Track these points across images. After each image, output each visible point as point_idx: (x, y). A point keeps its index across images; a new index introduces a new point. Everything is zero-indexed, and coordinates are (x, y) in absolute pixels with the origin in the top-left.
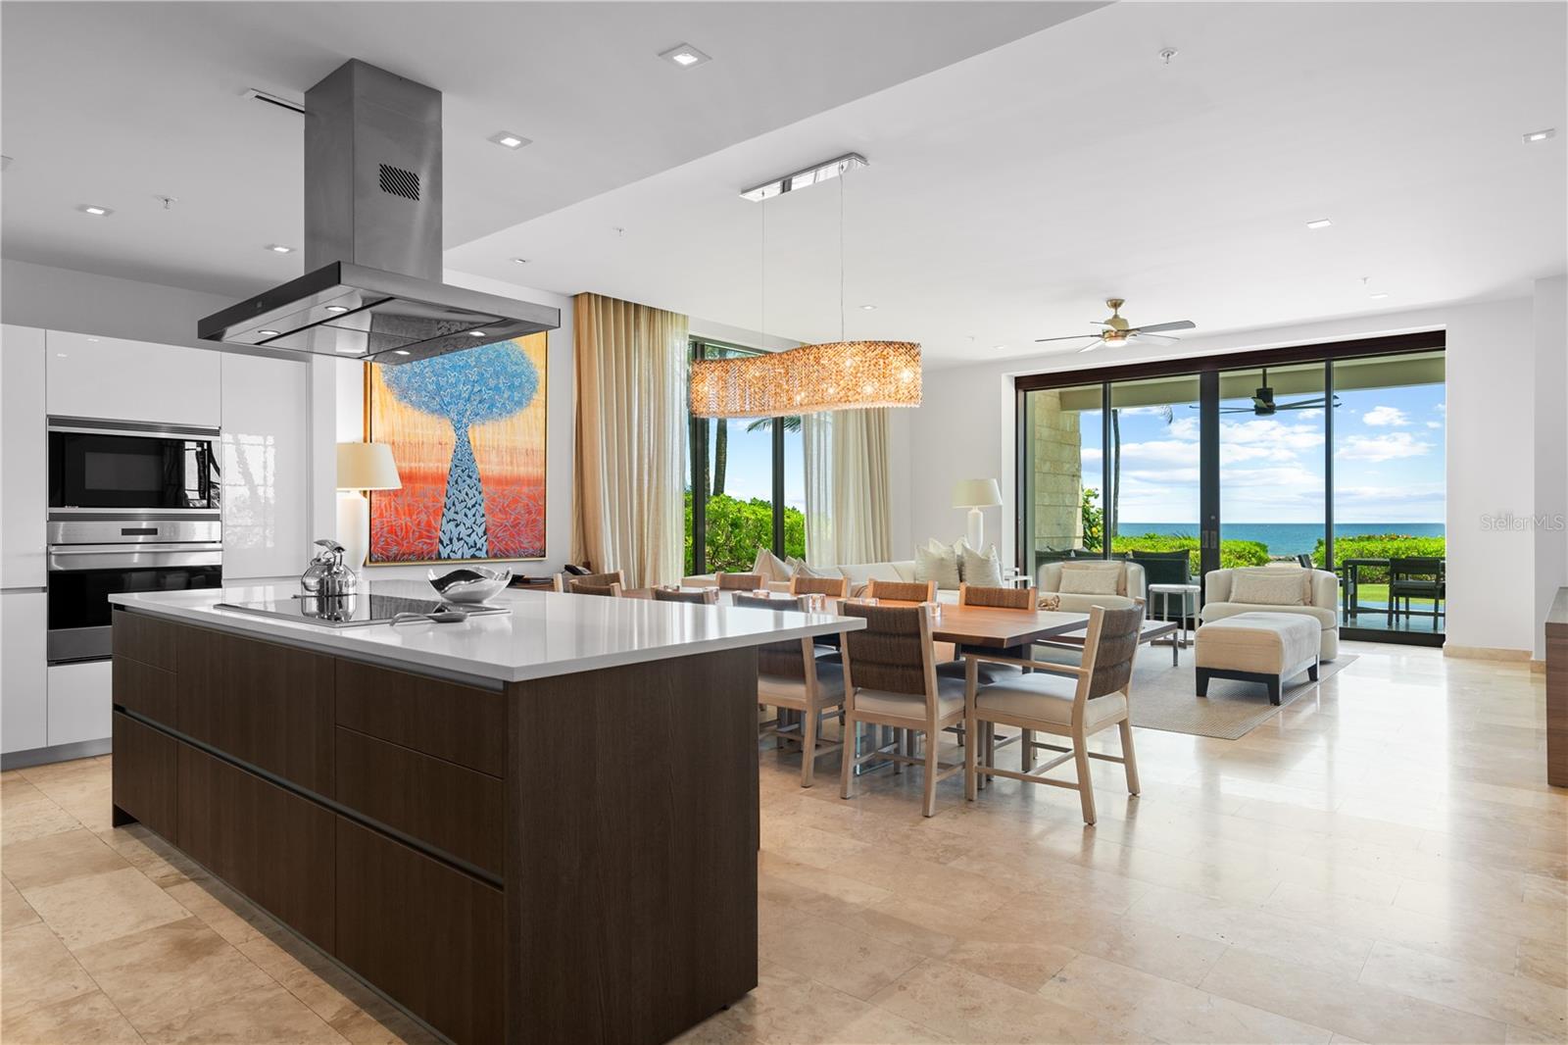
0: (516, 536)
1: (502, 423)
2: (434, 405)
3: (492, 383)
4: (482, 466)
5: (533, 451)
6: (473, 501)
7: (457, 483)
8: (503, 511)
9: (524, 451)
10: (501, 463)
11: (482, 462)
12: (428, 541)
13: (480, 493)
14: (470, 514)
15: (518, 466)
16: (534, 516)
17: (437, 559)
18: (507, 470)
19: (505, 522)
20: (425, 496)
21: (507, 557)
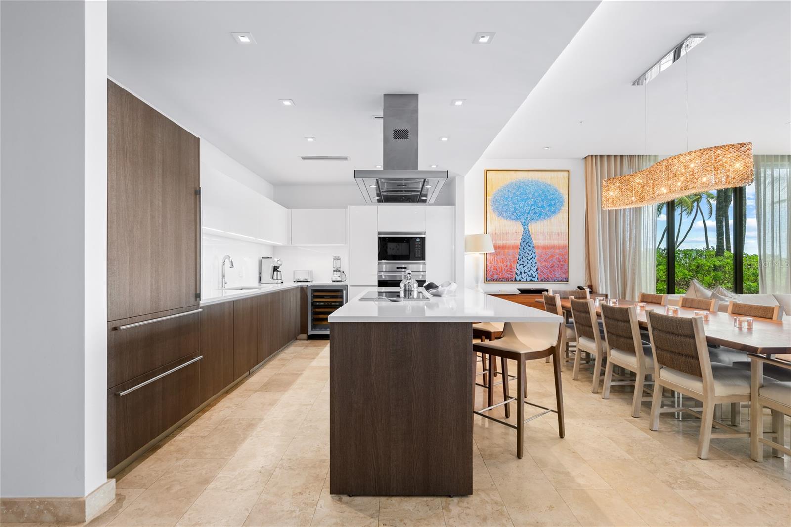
1: (545, 222)
2: (513, 216)
3: (540, 205)
4: (536, 241)
5: (561, 233)
6: (531, 257)
7: (523, 249)
8: (546, 260)
9: (557, 233)
10: (545, 239)
11: (535, 239)
13: (534, 253)
14: (530, 262)
15: (553, 240)
16: (561, 263)
17: (514, 281)
18: (548, 242)
19: (547, 266)
20: (509, 255)
21: (548, 281)
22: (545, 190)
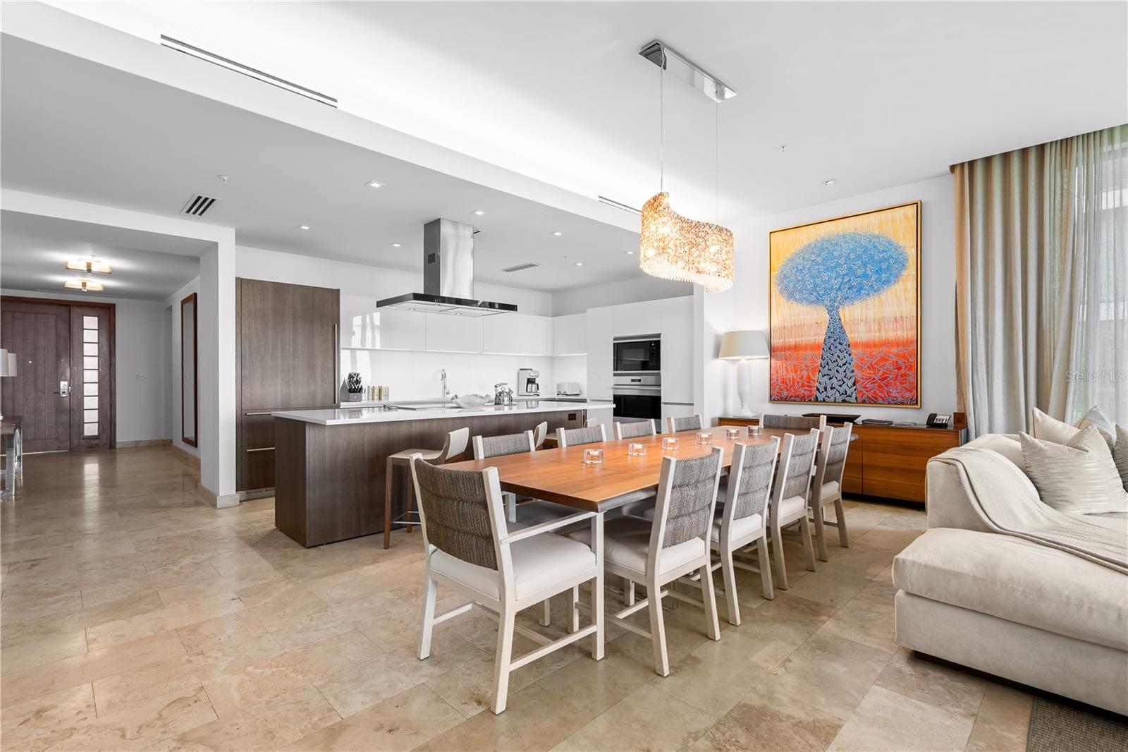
0: (885, 388)
1: (870, 301)
2: (812, 298)
3: (860, 272)
4: (852, 335)
5: (902, 317)
6: (844, 361)
7: (830, 349)
8: (871, 367)
9: (893, 319)
10: (869, 331)
11: (851, 332)
12: (808, 389)
13: (850, 355)
14: (841, 370)
15: (886, 331)
16: (903, 371)
17: (814, 401)
18: (875, 336)
19: (873, 376)
20: (806, 359)
21: (875, 403)
22: (870, 246)
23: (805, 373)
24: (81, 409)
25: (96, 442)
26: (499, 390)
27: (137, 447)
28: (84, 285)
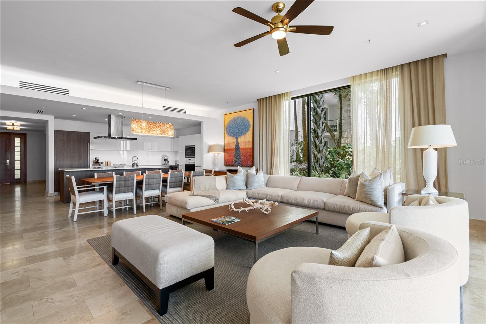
0: (247, 162)
2: (233, 135)
3: (242, 128)
4: (241, 146)
5: (250, 142)
6: (239, 154)
7: (236, 150)
9: (248, 142)
10: (244, 145)
12: (232, 162)
13: (240, 152)
14: (238, 156)
15: (247, 145)
17: (233, 166)
19: (245, 158)
20: (232, 153)
21: (245, 166)
23: (231, 157)
24: (14, 170)
25: (20, 181)
26: (134, 162)
27: (34, 183)
28: (13, 128)
